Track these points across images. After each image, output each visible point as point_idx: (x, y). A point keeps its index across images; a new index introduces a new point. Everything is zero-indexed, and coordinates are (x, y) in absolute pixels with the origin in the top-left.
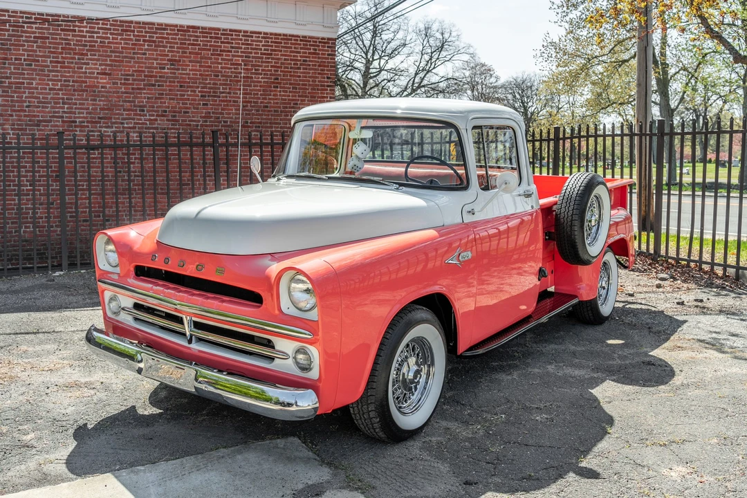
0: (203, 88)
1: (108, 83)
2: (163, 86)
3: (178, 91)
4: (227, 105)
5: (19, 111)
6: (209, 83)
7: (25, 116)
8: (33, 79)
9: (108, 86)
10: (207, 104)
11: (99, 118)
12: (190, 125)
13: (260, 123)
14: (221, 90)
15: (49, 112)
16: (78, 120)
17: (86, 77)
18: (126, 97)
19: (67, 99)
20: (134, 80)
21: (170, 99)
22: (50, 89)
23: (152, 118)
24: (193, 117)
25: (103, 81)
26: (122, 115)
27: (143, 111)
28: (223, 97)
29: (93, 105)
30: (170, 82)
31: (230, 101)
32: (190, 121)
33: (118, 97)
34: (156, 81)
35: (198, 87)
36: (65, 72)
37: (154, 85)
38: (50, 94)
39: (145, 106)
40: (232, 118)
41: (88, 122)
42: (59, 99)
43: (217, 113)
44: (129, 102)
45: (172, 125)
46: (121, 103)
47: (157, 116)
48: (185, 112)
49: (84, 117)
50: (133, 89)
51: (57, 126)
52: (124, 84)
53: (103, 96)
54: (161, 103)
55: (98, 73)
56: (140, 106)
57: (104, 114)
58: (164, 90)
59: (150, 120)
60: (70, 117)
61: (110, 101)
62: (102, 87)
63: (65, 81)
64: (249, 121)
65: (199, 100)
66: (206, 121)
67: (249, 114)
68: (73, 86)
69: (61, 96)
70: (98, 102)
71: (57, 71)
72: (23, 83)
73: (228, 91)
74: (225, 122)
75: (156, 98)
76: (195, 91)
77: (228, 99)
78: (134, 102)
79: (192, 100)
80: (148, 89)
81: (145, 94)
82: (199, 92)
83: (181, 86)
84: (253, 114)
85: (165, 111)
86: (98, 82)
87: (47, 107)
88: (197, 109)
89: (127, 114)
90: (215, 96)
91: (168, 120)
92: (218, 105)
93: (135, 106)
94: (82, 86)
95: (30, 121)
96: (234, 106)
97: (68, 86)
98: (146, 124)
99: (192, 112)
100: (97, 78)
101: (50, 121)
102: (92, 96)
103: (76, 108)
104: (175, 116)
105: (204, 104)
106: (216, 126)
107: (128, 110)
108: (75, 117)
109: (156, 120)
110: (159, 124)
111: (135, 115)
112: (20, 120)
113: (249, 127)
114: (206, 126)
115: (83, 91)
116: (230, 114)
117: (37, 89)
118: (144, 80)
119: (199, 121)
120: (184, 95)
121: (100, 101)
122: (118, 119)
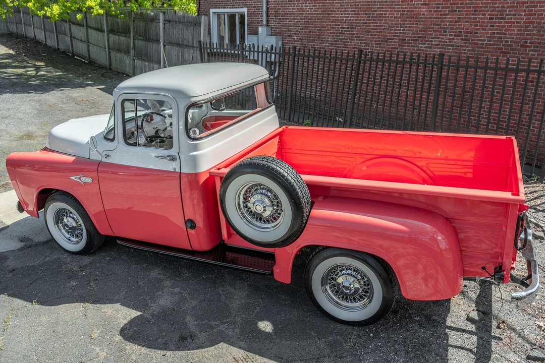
0: (492, 11)
1: (426, 11)
2: (461, 11)
3: (472, 15)
4: (511, 26)
5: (379, 32)
6: (498, 7)
7: (382, 35)
8: (387, 11)
9: (426, 13)
10: (493, 26)
11: (419, 37)
12: (477, 44)
13: (540, 43)
14: (508, 13)
15: (393, 33)
16: (407, 38)
17: (415, 8)
18: (436, 21)
19: (403, 24)
20: (442, 8)
21: (466, 22)
22: (395, 17)
23: (451, 37)
24: (481, 37)
25: (424, 10)
26: (432, 35)
27: (445, 32)
28: (508, 19)
29: (416, 27)
30: (467, 7)
31: (514, 22)
32: (478, 40)
33: (431, 21)
34: (457, 8)
35: (488, 11)
36: (403, 5)
37: (455, 11)
38: (394, 21)
39: (447, 28)
40: (513, 38)
41: (412, 40)
42: (399, 24)
43: (500, 34)
44: (438, 25)
45: (464, 43)
46: (432, 26)
47: (455, 36)
48: (475, 33)
49: (410, 37)
50: (441, 15)
51: (396, 42)
52: (436, 11)
53: (422, 21)
54: (459, 25)
55: (421, 4)
56: (444, 28)
57: (422, 34)
58: (463, 15)
59: (449, 39)
60: (403, 36)
61: (426, 25)
62: (423, 15)
63: (403, 11)
64: (529, 41)
65: (488, 22)
66: (490, 41)
67: (530, 35)
68: (407, 14)
69: (400, 22)
70: (419, 26)
71: (399, 5)
72: (382, 14)
73: (513, 13)
74: (506, 41)
75: (456, 22)
76: (485, 15)
77: (513, 20)
78: (441, 25)
79: (482, 22)
80: (451, 15)
81: (449, 18)
82: (489, 15)
83: (475, 11)
84: (534, 35)
85: (461, 32)
86: (421, 11)
87: (392, 30)
88: (485, 30)
89: (435, 35)
90: (501, 18)
91: (462, 39)
92: (502, 26)
93: (441, 28)
94: (411, 14)
95: (384, 39)
96: (517, 27)
97: (404, 14)
98: (446, 42)
99: (481, 33)
100: (420, 8)
101: (392, 39)
102: (416, 21)
103: (407, 30)
104: (467, 36)
105: (491, 26)
106: (498, 45)
107: (436, 31)
108: (406, 37)
109: (453, 39)
110: (455, 42)
111: (440, 35)
112: (379, 38)
113: (528, 47)
114: (490, 45)
115: (411, 18)
116: (511, 34)
117: (388, 17)
118: (449, 7)
119: (485, 41)
120: (476, 18)
121: (420, 24)
122: (429, 38)
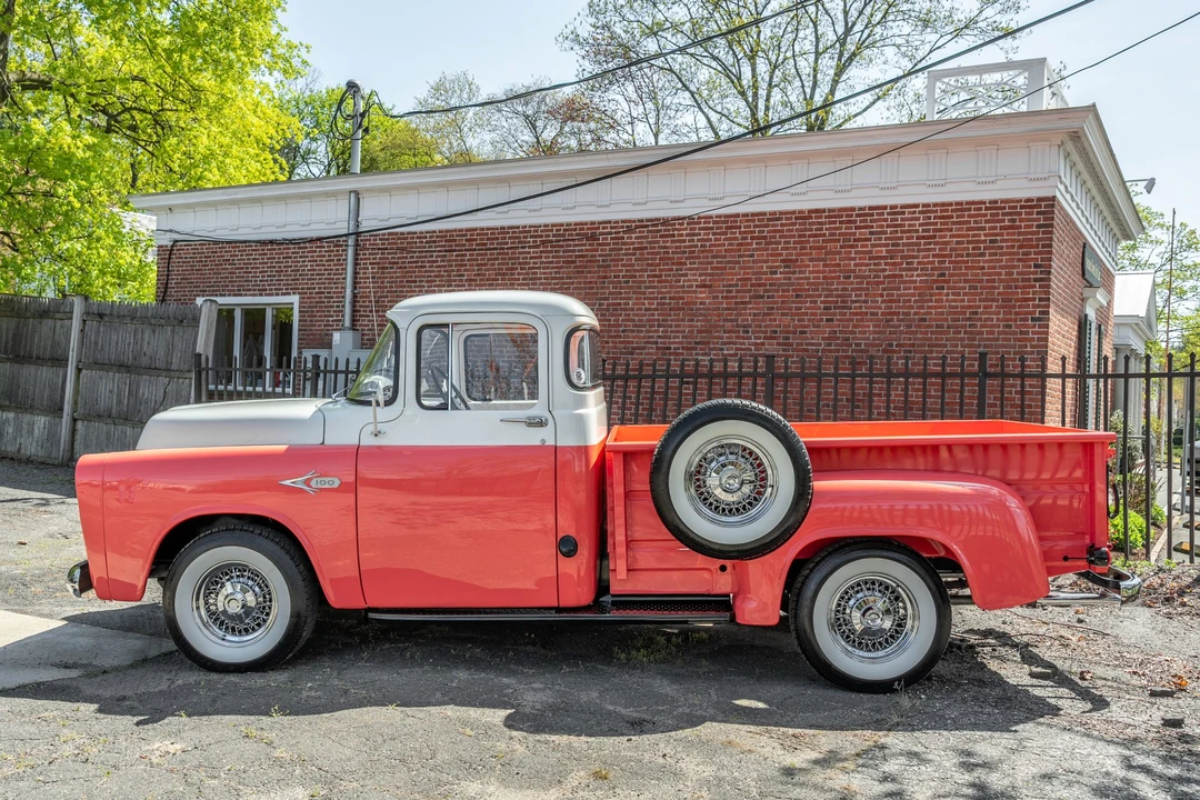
0: (826, 296)
1: (707, 298)
2: (773, 297)
3: (793, 302)
4: (862, 320)
5: (614, 337)
6: (837, 289)
7: (621, 343)
8: (629, 299)
9: (707, 301)
10: (832, 320)
11: (696, 343)
12: (807, 350)
13: (913, 345)
14: (853, 298)
15: (644, 337)
16: (672, 346)
17: (684, 292)
18: (728, 315)
19: (663, 320)
20: (737, 291)
21: (783, 314)
22: (646, 310)
23: (758, 341)
24: (812, 338)
25: (703, 295)
26: (722, 338)
27: (748, 332)
28: (855, 308)
29: (690, 326)
30: (783, 290)
31: (866, 314)
32: (807, 344)
33: (719, 315)
34: (766, 291)
35: (820, 296)
36: (662, 287)
37: (762, 297)
38: (645, 315)
39: (750, 326)
40: (868, 339)
41: (683, 348)
42: (654, 320)
43: (845, 332)
44: (731, 320)
45: (784, 350)
46: (721, 323)
47: (765, 338)
48: (802, 333)
49: (679, 343)
50: (736, 303)
51: (651, 354)
52: (727, 297)
53: (701, 315)
54: (770, 320)
55: (697, 286)
56: (744, 326)
57: (702, 337)
58: (776, 303)
59: (756, 344)
60: (665, 343)
61: (708, 321)
62: (701, 303)
63: (662, 298)
64: (895, 343)
65: (821, 314)
66: (830, 345)
67: (895, 333)
68: (670, 304)
69: (656, 317)
70: (695, 323)
71: (654, 287)
72: (620, 304)
73: (863, 298)
74: (857, 345)
75: (765, 314)
76: (815, 302)
77: (864, 310)
78: (737, 320)
79: (812, 314)
80: (755, 303)
81: (751, 309)
82: (822, 302)
83: (797, 296)
84: (902, 332)
85: (776, 332)
86: (696, 298)
87: (642, 331)
88: (819, 326)
89: (727, 338)
90: (844, 308)
91: (779, 344)
92: (847, 320)
93: (737, 326)
94: (678, 303)
95: (624, 348)
96: (871, 320)
97: (664, 304)
98: (751, 350)
99: (811, 332)
100: (695, 292)
101: (644, 348)
102: (689, 315)
103: (671, 332)
104: (787, 338)
105: (827, 320)
106: (843, 351)
107: (730, 332)
108: (670, 343)
109: (763, 344)
110: (766, 350)
111: (737, 337)
112: (615, 348)
113: (895, 351)
114: (830, 351)
115: (680, 309)
116: (865, 332)
117: (633, 309)
118: (750, 291)
119: (820, 345)
120: (800, 308)
121: (698, 321)
122: (717, 343)
